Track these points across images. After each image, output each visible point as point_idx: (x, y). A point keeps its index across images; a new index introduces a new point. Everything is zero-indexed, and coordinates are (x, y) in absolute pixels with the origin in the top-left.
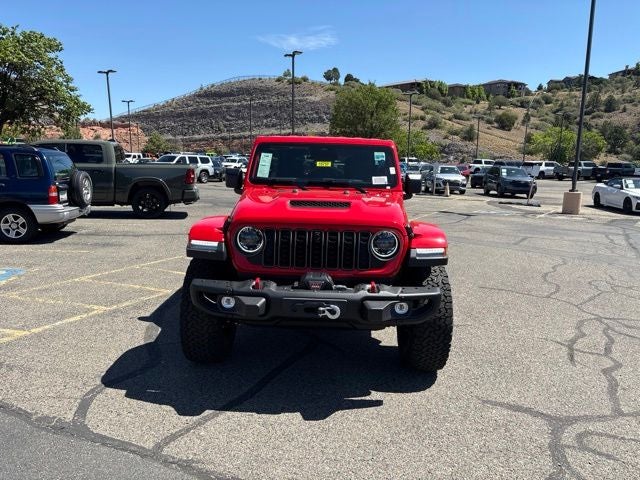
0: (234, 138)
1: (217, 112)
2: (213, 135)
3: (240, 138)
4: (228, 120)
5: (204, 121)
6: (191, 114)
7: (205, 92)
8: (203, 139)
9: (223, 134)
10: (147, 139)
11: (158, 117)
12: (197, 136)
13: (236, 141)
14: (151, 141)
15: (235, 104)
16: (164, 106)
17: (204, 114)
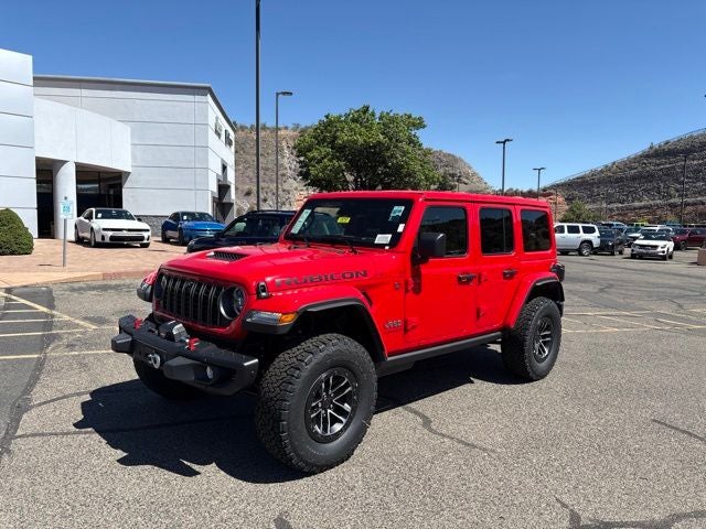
0: (687, 204)
1: (668, 173)
2: (659, 202)
3: (694, 204)
4: (682, 183)
5: (648, 186)
6: (634, 178)
7: (656, 151)
8: (644, 207)
9: (672, 201)
10: (567, 207)
11: (592, 185)
12: (637, 204)
13: (689, 208)
14: (571, 210)
15: (695, 162)
16: (602, 171)
17: (650, 177)
